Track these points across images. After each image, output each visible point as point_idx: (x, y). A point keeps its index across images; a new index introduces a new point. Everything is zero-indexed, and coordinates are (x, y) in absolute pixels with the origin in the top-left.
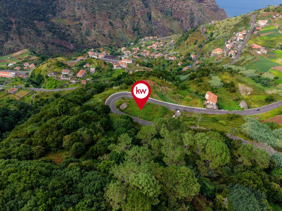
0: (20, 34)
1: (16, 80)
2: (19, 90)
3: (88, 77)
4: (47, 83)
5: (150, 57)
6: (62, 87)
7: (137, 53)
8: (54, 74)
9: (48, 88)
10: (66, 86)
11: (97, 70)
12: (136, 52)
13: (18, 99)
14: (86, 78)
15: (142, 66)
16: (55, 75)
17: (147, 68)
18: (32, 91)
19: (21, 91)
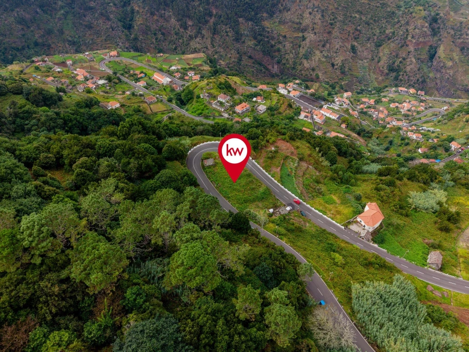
0: (215, 32)
1: (165, 89)
2: (158, 102)
3: (248, 116)
4: (194, 105)
5: (380, 122)
6: (207, 117)
7: (366, 108)
8: (208, 96)
9: (190, 112)
10: (212, 118)
11: (269, 111)
12: (365, 106)
13: (149, 112)
14: (245, 117)
15: (351, 130)
16: (208, 99)
17: (356, 135)
18: (171, 108)
19: (160, 104)
